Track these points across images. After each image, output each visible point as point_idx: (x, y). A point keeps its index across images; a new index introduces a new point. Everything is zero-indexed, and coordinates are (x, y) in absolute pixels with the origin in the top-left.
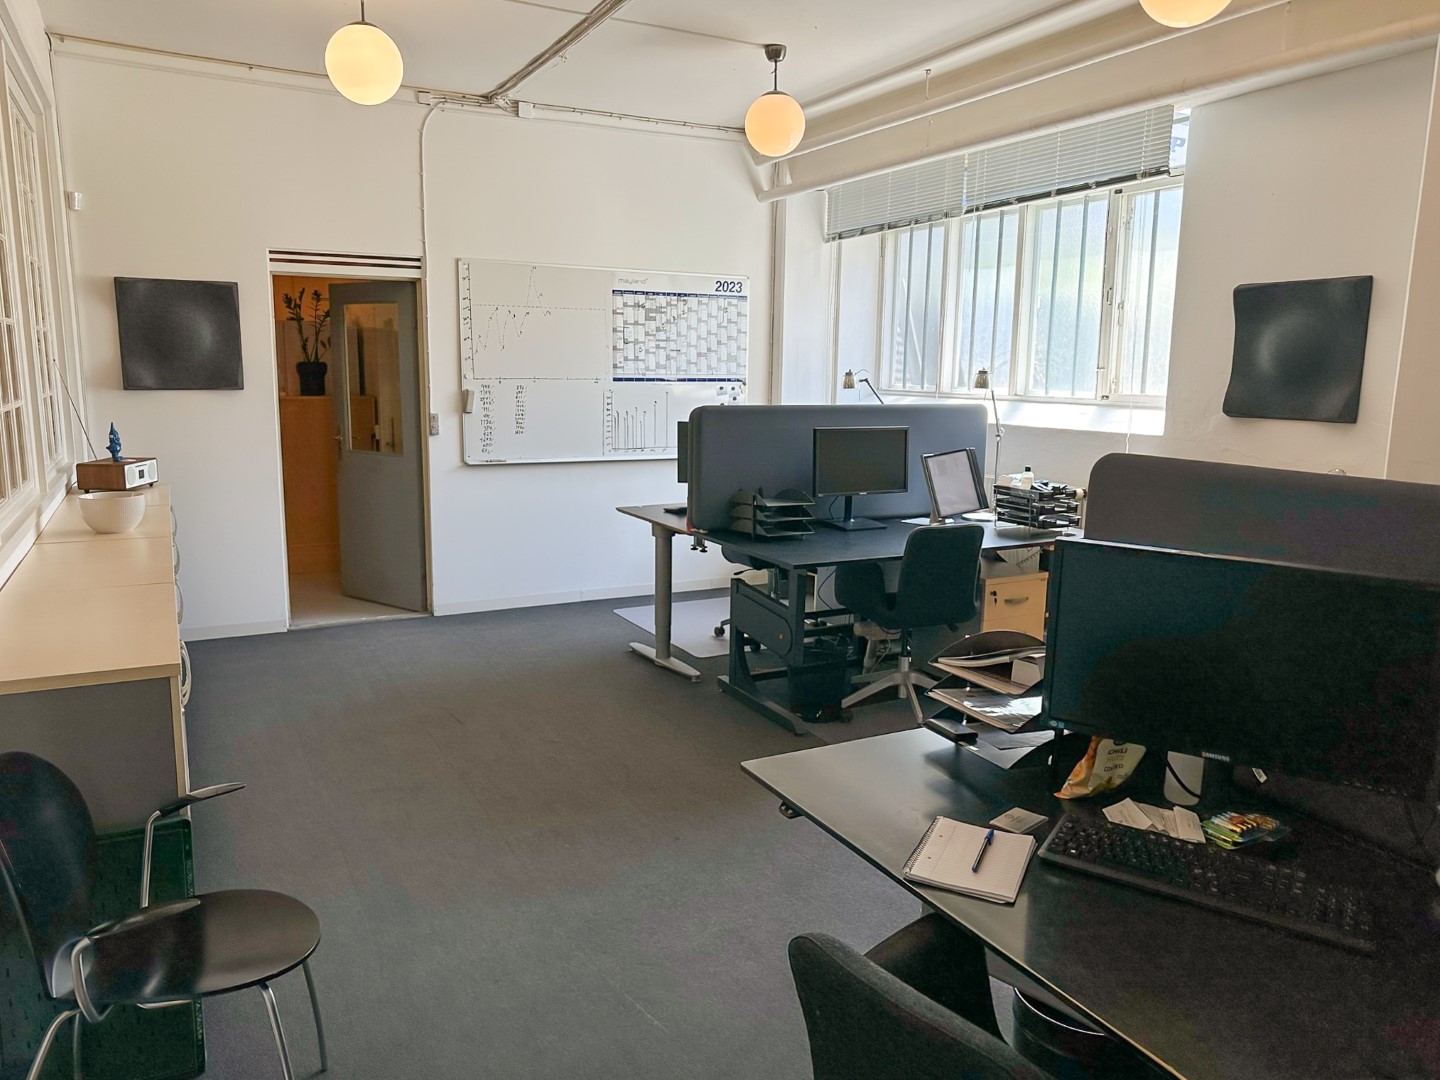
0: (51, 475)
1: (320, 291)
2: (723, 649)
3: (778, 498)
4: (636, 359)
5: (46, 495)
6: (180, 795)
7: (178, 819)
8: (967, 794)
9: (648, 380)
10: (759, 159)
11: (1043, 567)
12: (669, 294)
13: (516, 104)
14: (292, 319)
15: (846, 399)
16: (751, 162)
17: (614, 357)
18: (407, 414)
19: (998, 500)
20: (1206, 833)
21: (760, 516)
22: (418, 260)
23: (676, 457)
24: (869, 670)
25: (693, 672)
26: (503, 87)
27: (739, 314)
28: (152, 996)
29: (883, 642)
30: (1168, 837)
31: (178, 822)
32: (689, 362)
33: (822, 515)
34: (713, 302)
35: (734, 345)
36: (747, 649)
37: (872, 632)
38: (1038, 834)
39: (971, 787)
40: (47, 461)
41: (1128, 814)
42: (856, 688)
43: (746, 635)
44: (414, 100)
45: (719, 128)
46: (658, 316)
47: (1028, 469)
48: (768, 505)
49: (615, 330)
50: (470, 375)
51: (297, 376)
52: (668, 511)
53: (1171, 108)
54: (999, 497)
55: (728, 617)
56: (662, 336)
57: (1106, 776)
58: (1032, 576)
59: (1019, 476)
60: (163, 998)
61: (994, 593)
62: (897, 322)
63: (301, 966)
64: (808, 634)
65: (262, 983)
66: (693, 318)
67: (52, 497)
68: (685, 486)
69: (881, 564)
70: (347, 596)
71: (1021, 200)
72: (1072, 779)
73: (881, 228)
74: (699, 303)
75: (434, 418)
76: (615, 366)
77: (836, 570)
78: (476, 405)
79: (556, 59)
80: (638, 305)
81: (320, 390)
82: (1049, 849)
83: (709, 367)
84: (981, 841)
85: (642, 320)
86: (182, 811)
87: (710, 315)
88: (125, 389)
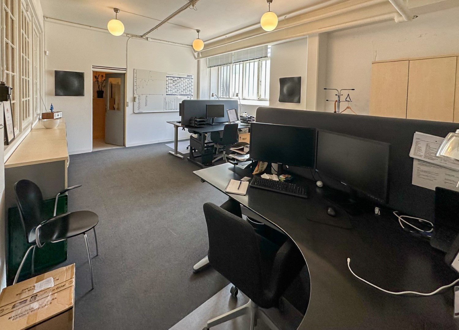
0: (35, 115)
1: (103, 75)
2: (188, 151)
3: (199, 119)
4: (171, 90)
5: (34, 120)
6: (65, 189)
7: (64, 195)
8: (236, 174)
9: (173, 95)
10: (195, 51)
11: (249, 132)
12: (178, 77)
13: (147, 38)
14: (96, 81)
15: (212, 99)
16: (194, 52)
17: (166, 90)
18: (122, 101)
19: (241, 119)
20: (279, 179)
21: (196, 122)
22: (126, 69)
23: (179, 111)
24: (217, 155)
25: (182, 157)
26: (145, 34)
27: (191, 82)
28: (55, 239)
29: (220, 148)
30: (272, 180)
31: (64, 196)
32: (181, 91)
33: (208, 122)
34: (186, 79)
35: (190, 88)
36: (193, 151)
37: (218, 146)
38: (249, 181)
39: (237, 174)
40: (35, 112)
41: (265, 176)
42: (215, 158)
43: (193, 148)
44: (126, 35)
45: (188, 45)
46: (175, 82)
47: (246, 113)
48: (198, 120)
49: (167, 84)
50: (136, 93)
51: (97, 94)
52: (177, 122)
53: (267, 46)
54: (241, 118)
55: (189, 145)
56: (176, 86)
57: (261, 169)
58: (247, 134)
59: (244, 114)
60: (58, 239)
61: (240, 137)
62: (221, 84)
63: (93, 229)
64: (206, 147)
65: (84, 233)
66: (182, 82)
67: (36, 120)
68: (181, 116)
69: (220, 132)
70: (106, 143)
71: (243, 61)
72: (255, 170)
73: (218, 66)
74: (184, 79)
75: (128, 103)
76: (166, 92)
77: (211, 134)
78: (137, 100)
79: (156, 30)
80: (171, 79)
81: (102, 97)
82: (252, 184)
83: (185, 92)
84: (239, 183)
85: (172, 82)
86: (65, 193)
87: (186, 82)
88: (55, 96)
